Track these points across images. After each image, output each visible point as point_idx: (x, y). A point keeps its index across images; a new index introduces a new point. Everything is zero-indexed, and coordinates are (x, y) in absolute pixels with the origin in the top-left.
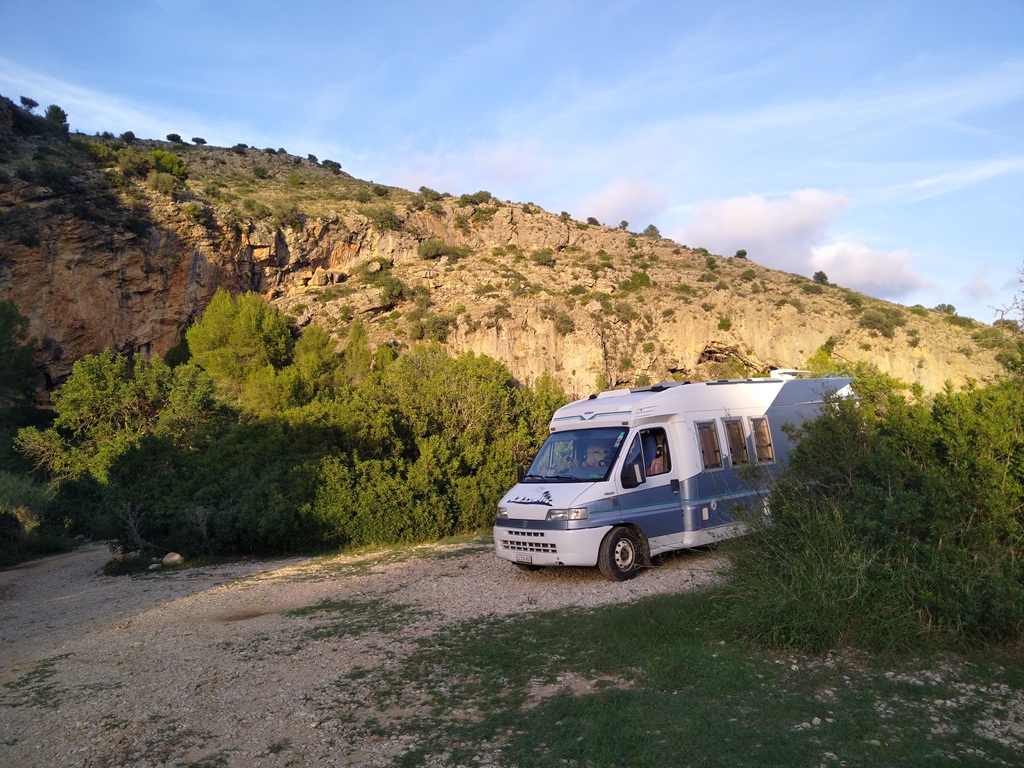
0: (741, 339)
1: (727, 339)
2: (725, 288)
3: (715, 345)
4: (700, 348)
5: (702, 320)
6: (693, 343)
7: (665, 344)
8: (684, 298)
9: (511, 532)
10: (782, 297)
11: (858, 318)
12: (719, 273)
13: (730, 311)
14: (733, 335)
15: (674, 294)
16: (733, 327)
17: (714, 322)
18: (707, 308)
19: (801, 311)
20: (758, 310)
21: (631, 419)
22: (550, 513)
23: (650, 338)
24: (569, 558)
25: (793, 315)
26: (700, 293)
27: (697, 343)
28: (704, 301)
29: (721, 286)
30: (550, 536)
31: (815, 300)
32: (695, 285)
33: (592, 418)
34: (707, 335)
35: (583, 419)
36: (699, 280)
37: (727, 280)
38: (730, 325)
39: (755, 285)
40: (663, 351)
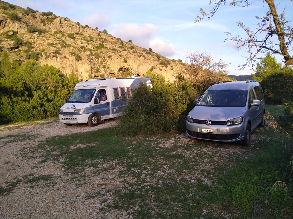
0: (130, 66)
1: (126, 65)
2: (126, 51)
3: (123, 67)
4: (119, 68)
5: (119, 59)
6: (117, 66)
7: (109, 66)
8: (114, 53)
9: (64, 116)
10: (141, 55)
11: (159, 62)
12: (124, 46)
13: (127, 57)
14: (128, 64)
15: (111, 51)
16: (127, 62)
17: (123, 60)
18: (121, 56)
19: (145, 59)
20: (134, 58)
21: (97, 87)
22: (75, 111)
23: (104, 64)
24: (80, 121)
25: (143, 60)
26: (119, 51)
27: (118, 66)
28: (120, 54)
29: (125, 50)
30: (75, 116)
31: (149, 56)
32: (117, 49)
33: (86, 86)
34: (121, 64)
35: (84, 86)
36: (119, 48)
37: (126, 48)
38: (127, 61)
39: (134, 51)
40: (108, 68)
